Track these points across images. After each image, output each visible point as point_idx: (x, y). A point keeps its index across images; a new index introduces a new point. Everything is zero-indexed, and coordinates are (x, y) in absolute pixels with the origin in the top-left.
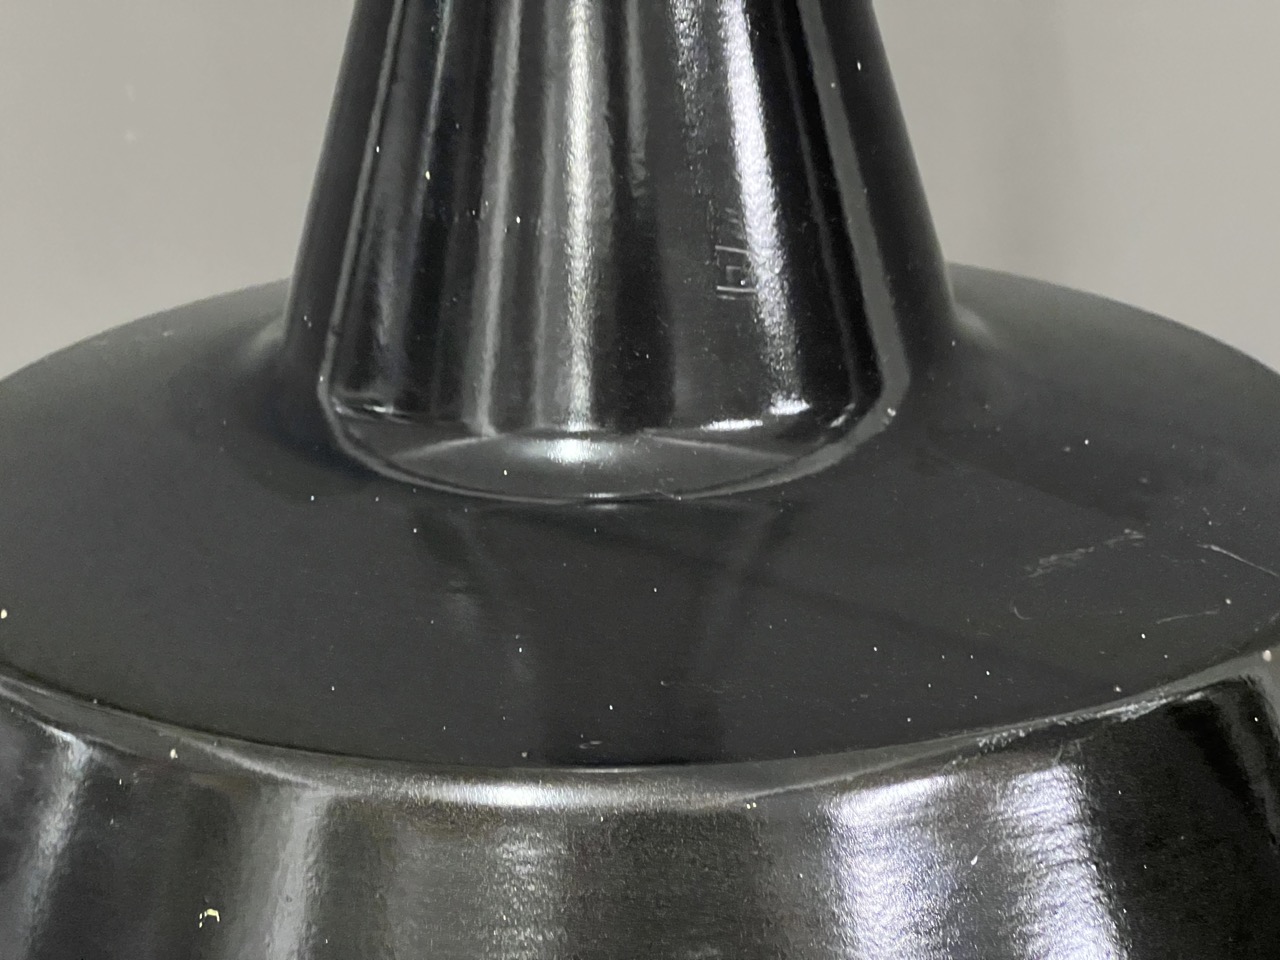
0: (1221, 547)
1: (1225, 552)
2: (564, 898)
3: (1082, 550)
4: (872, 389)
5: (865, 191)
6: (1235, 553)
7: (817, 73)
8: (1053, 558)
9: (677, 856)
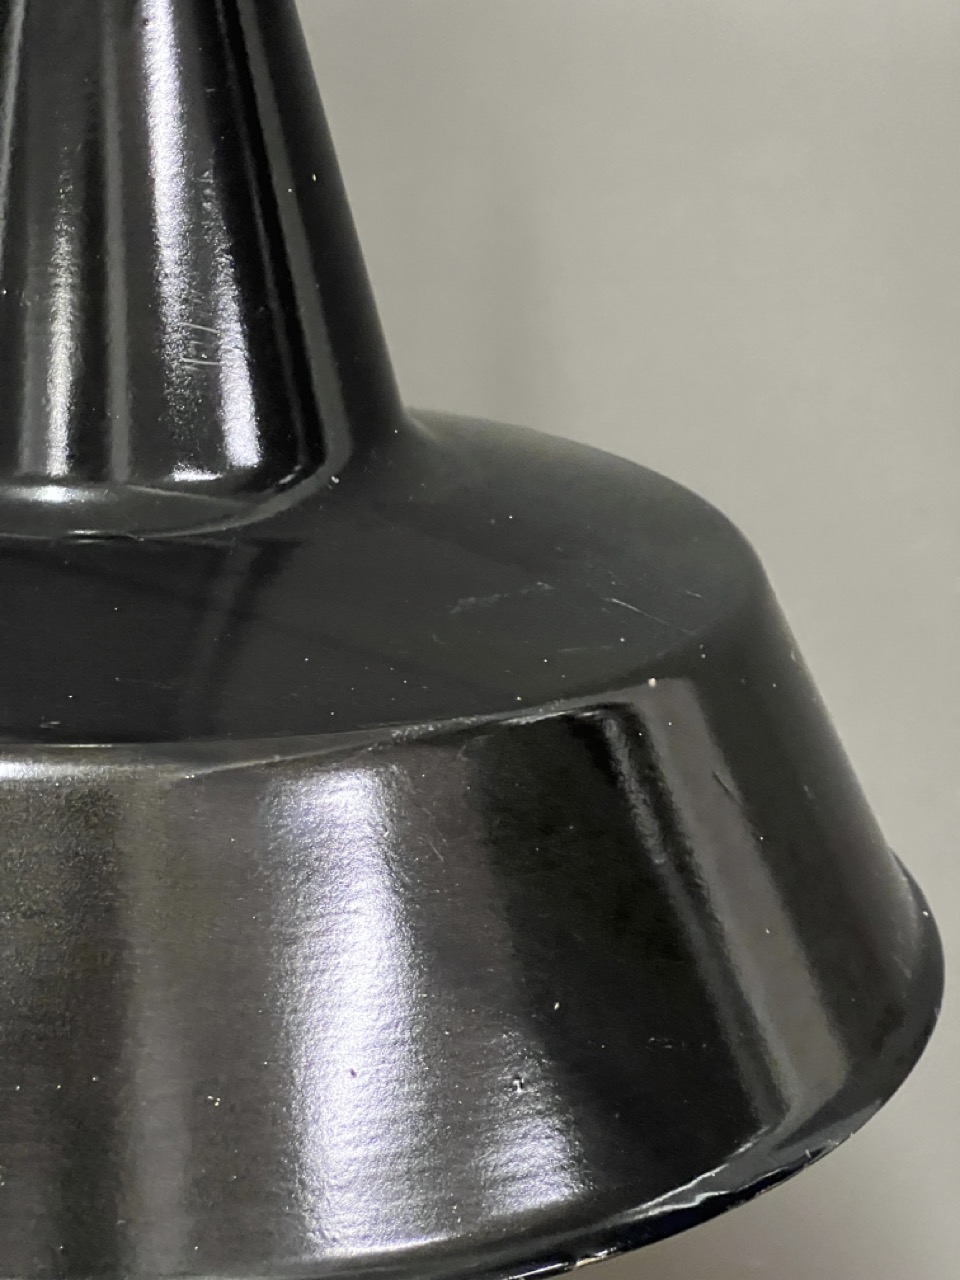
0: (619, 600)
1: (623, 604)
2: (21, 854)
3: (498, 596)
4: (317, 456)
5: (318, 286)
6: (632, 605)
7: (275, 179)
8: (472, 600)
9: (124, 819)
